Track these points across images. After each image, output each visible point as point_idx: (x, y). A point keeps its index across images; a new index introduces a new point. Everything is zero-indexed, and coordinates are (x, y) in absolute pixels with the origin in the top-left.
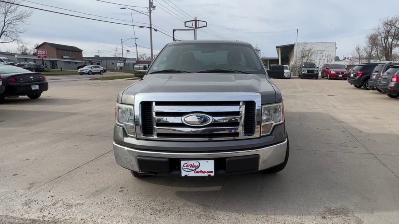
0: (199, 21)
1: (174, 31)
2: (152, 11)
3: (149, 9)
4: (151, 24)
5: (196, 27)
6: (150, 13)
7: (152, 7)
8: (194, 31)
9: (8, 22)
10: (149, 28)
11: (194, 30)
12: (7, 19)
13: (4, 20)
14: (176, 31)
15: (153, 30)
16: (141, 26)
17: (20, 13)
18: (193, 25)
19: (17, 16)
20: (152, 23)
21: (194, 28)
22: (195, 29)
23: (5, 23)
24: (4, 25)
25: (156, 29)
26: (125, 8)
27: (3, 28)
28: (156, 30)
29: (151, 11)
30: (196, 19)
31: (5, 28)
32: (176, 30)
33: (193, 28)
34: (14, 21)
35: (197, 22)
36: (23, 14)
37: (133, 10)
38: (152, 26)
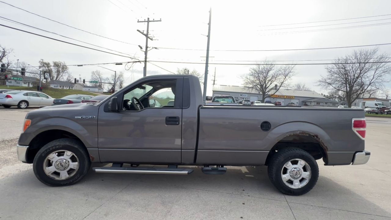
13: (374, 74)
17: (389, 66)
23: (374, 76)
24: (373, 78)
27: (371, 81)
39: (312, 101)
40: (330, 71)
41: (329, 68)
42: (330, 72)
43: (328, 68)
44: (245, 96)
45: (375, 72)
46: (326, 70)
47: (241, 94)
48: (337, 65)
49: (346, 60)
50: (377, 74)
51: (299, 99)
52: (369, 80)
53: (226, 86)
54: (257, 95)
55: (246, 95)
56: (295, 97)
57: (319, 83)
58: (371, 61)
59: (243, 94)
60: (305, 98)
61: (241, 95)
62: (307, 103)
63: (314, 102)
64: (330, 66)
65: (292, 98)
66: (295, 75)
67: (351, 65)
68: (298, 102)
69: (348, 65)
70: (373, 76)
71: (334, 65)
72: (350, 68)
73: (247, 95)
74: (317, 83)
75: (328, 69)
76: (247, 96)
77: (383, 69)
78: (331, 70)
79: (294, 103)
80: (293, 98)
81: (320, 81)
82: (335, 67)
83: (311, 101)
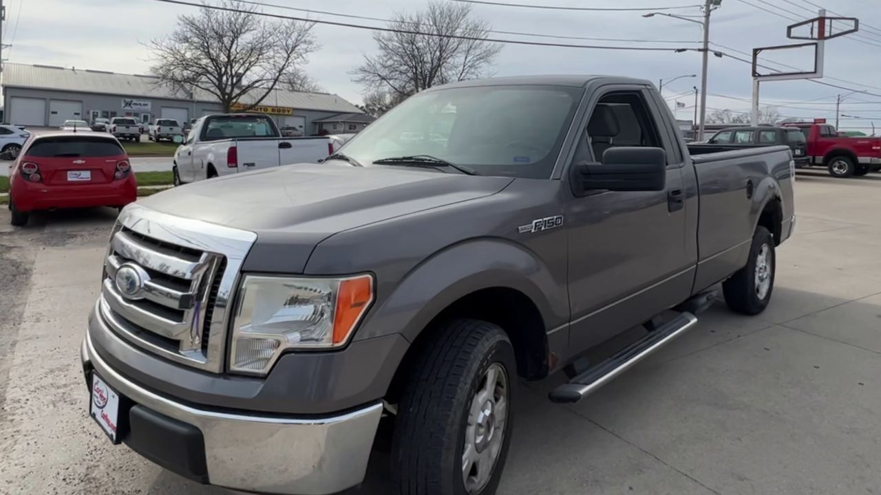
0: (831, 19)
1: (756, 52)
2: (712, 13)
3: (704, 9)
4: (706, 42)
5: (821, 36)
6: (707, 16)
7: (712, 3)
8: (814, 47)
9: (469, 64)
10: (699, 50)
11: (816, 44)
12: (468, 60)
13: (464, 61)
14: (763, 51)
15: (711, 55)
16: (681, 48)
17: (486, 47)
18: (812, 33)
19: (481, 53)
20: (709, 40)
21: (815, 39)
22: (820, 42)
23: (464, 66)
24: (463, 70)
25: (719, 51)
26: (652, 15)
27: (461, 75)
28: (719, 55)
29: (710, 11)
30: (822, 16)
31: (464, 74)
32: (761, 49)
33: (812, 39)
34: (478, 62)
35: (827, 22)
36: (489, 50)
37: (669, 15)
38: (710, 46)
39: (340, 121)
40: (383, 45)
41: (383, 38)
42: (385, 49)
43: (381, 38)
44: (143, 107)
45: (466, 58)
46: (376, 42)
47: (128, 100)
48: (399, 34)
49: (417, 25)
50: (469, 61)
51: (305, 117)
52: (457, 74)
53: (62, 71)
54: (185, 105)
55: (146, 105)
56: (295, 109)
57: (361, 75)
58: (458, 32)
59: (135, 101)
60: (320, 113)
61: (129, 104)
62: (325, 127)
63: (344, 122)
64: (385, 34)
65: (287, 113)
66: (311, 51)
67: (427, 38)
68: (303, 125)
69: (419, 37)
70: (462, 67)
71: (392, 32)
72: (425, 44)
73: (149, 103)
74: (356, 73)
75: (379, 40)
76: (149, 107)
77: (478, 52)
78: (385, 45)
79: (294, 129)
80: (290, 113)
81: (363, 70)
82: (396, 39)
83: (338, 122)
